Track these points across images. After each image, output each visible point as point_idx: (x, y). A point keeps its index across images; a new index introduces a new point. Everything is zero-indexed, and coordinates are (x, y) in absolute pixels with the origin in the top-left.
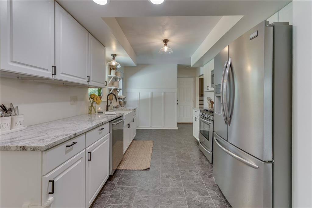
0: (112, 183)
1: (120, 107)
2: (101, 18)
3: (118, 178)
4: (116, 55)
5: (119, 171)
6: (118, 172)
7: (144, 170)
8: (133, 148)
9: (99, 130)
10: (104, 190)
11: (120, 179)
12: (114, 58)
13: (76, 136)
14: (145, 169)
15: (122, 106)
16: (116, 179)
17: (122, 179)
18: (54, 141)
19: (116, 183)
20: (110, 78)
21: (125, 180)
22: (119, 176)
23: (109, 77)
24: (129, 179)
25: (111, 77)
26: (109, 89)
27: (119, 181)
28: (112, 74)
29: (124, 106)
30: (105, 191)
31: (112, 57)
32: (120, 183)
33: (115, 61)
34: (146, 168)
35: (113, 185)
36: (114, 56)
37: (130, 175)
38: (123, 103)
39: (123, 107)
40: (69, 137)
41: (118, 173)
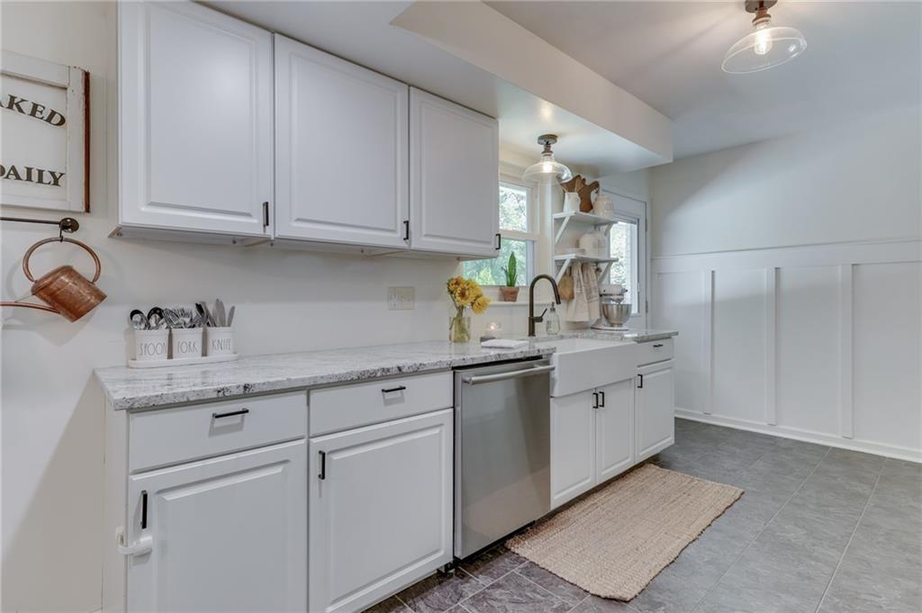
0: (460, 587)
1: (604, 325)
2: (391, 24)
3: (490, 580)
4: (553, 137)
5: (514, 557)
6: (504, 562)
7: (599, 596)
8: (628, 493)
9: (383, 391)
10: (422, 599)
11: (492, 586)
12: (547, 150)
13: (248, 392)
14: (603, 594)
15: (612, 325)
16: (481, 582)
17: (497, 593)
18: (156, 393)
19: (471, 595)
20: (559, 221)
21: (500, 601)
22: (499, 576)
23: (555, 219)
24: (517, 602)
25: (563, 219)
26: (556, 261)
27: (483, 593)
28: (566, 207)
29: (620, 325)
30: (422, 602)
31: (542, 148)
32: (479, 600)
33: (551, 160)
34: (608, 595)
35: (455, 597)
36: (548, 140)
37: (534, 591)
38: (615, 311)
39: (615, 328)
40: (219, 392)
41: (501, 564)
